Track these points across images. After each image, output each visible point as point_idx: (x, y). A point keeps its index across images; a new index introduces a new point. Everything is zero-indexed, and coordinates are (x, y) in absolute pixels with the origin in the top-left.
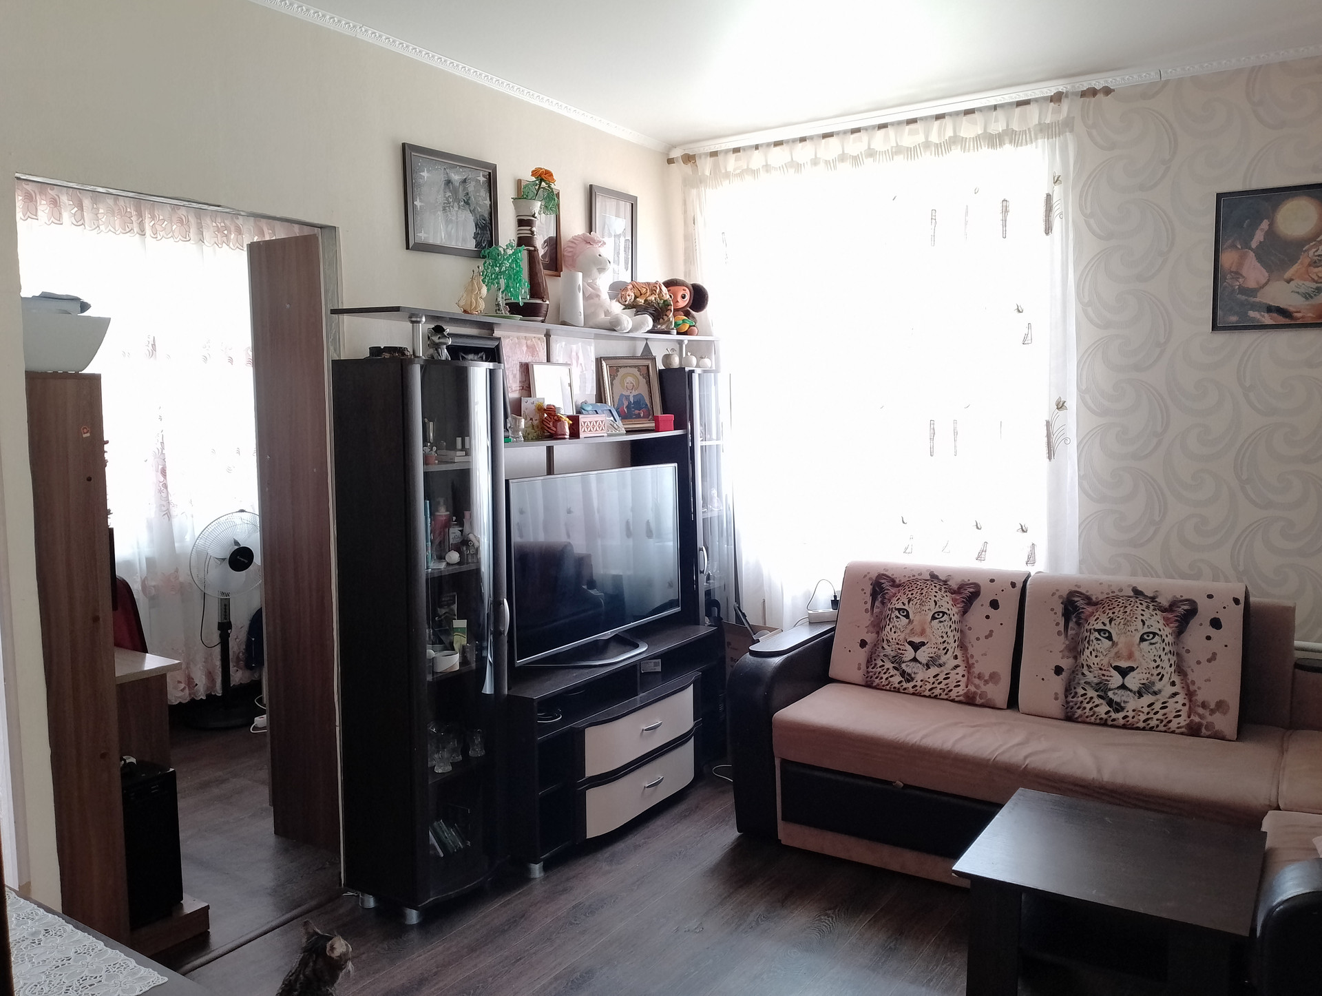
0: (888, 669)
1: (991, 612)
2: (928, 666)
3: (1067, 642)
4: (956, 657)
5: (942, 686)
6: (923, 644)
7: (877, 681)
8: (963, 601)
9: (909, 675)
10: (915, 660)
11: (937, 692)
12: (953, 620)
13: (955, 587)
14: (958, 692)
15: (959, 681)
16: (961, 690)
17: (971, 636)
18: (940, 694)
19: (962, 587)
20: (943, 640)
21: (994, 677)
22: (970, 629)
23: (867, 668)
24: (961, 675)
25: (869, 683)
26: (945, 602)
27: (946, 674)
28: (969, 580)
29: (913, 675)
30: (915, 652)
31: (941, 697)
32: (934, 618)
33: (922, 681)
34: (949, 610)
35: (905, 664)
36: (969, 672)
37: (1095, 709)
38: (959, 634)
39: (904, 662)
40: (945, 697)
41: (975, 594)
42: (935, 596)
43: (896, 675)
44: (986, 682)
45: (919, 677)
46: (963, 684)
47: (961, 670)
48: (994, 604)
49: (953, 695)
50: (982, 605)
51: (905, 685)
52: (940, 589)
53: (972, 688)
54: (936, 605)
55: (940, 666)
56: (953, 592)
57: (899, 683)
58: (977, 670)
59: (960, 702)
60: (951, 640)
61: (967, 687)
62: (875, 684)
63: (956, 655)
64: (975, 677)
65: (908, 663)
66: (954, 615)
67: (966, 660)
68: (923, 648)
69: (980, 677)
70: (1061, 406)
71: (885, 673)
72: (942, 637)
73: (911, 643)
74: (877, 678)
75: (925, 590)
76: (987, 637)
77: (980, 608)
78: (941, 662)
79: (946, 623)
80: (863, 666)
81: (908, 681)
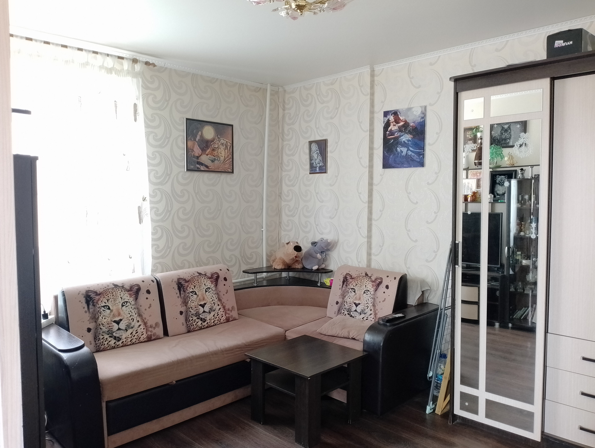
0: (107, 339)
1: (148, 295)
2: (127, 330)
3: (182, 300)
4: (138, 321)
5: (136, 337)
6: (121, 320)
7: (103, 347)
8: (134, 294)
9: (118, 337)
10: (119, 329)
11: (134, 341)
12: (132, 304)
13: (128, 288)
14: (143, 337)
15: (143, 332)
16: (145, 336)
17: (142, 309)
18: (136, 341)
19: (131, 287)
20: (130, 315)
21: (157, 324)
22: (141, 306)
23: (95, 342)
24: (143, 329)
25: (98, 350)
26: (126, 297)
27: (136, 331)
28: (133, 283)
29: (120, 337)
30: (118, 325)
31: (136, 343)
32: (123, 306)
33: (125, 338)
34: (129, 300)
35: (115, 333)
36: (146, 326)
37: (197, 324)
38: (136, 310)
39: (114, 332)
40: (138, 342)
41: (139, 289)
42: (120, 295)
43: (111, 340)
44: (154, 328)
45: (123, 337)
46: (144, 333)
47: (142, 327)
48: (148, 292)
49: (141, 339)
50: (143, 294)
51: (117, 343)
52: (122, 291)
53: (149, 333)
54: (122, 299)
55: (132, 328)
56: (128, 291)
57: (114, 343)
58: (149, 324)
59: (145, 342)
60: (134, 314)
61: (147, 333)
62: (101, 349)
63: (138, 320)
64: (149, 327)
65: (116, 332)
66: (132, 302)
67: (143, 321)
68: (122, 322)
69: (151, 327)
70: (144, 199)
71: (105, 341)
72: (129, 314)
73: (115, 322)
74: (102, 345)
75: (114, 293)
76: (149, 308)
77: (143, 295)
78: (132, 326)
79: (129, 307)
80: (93, 342)
81: (119, 341)
